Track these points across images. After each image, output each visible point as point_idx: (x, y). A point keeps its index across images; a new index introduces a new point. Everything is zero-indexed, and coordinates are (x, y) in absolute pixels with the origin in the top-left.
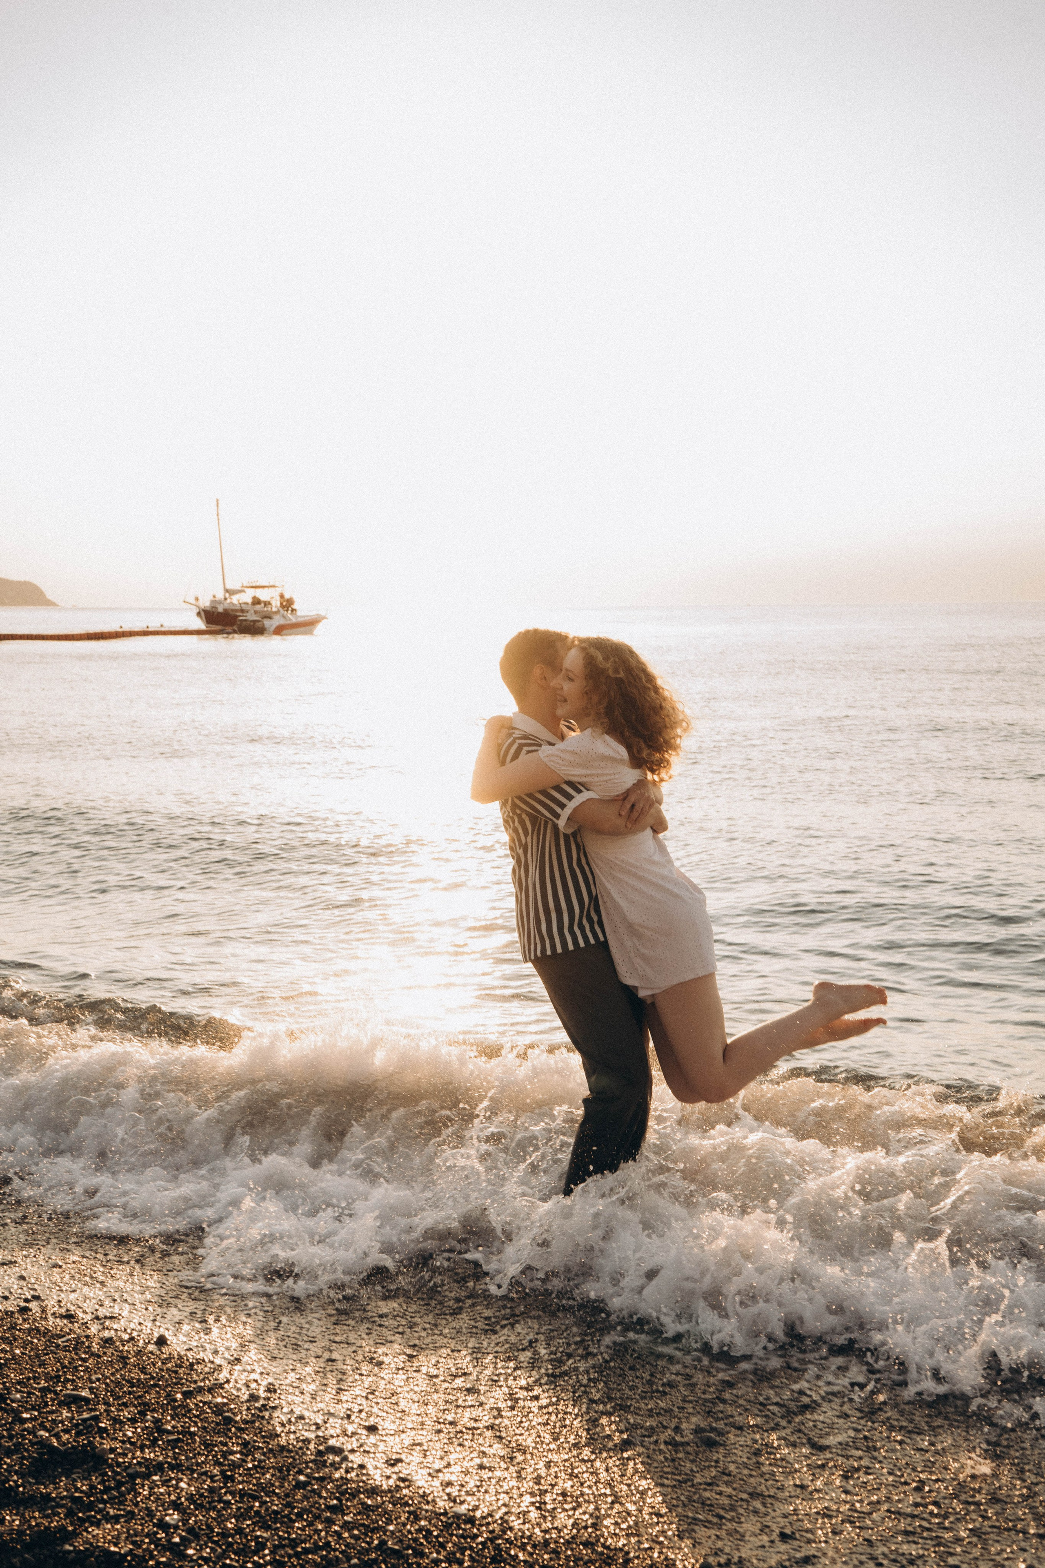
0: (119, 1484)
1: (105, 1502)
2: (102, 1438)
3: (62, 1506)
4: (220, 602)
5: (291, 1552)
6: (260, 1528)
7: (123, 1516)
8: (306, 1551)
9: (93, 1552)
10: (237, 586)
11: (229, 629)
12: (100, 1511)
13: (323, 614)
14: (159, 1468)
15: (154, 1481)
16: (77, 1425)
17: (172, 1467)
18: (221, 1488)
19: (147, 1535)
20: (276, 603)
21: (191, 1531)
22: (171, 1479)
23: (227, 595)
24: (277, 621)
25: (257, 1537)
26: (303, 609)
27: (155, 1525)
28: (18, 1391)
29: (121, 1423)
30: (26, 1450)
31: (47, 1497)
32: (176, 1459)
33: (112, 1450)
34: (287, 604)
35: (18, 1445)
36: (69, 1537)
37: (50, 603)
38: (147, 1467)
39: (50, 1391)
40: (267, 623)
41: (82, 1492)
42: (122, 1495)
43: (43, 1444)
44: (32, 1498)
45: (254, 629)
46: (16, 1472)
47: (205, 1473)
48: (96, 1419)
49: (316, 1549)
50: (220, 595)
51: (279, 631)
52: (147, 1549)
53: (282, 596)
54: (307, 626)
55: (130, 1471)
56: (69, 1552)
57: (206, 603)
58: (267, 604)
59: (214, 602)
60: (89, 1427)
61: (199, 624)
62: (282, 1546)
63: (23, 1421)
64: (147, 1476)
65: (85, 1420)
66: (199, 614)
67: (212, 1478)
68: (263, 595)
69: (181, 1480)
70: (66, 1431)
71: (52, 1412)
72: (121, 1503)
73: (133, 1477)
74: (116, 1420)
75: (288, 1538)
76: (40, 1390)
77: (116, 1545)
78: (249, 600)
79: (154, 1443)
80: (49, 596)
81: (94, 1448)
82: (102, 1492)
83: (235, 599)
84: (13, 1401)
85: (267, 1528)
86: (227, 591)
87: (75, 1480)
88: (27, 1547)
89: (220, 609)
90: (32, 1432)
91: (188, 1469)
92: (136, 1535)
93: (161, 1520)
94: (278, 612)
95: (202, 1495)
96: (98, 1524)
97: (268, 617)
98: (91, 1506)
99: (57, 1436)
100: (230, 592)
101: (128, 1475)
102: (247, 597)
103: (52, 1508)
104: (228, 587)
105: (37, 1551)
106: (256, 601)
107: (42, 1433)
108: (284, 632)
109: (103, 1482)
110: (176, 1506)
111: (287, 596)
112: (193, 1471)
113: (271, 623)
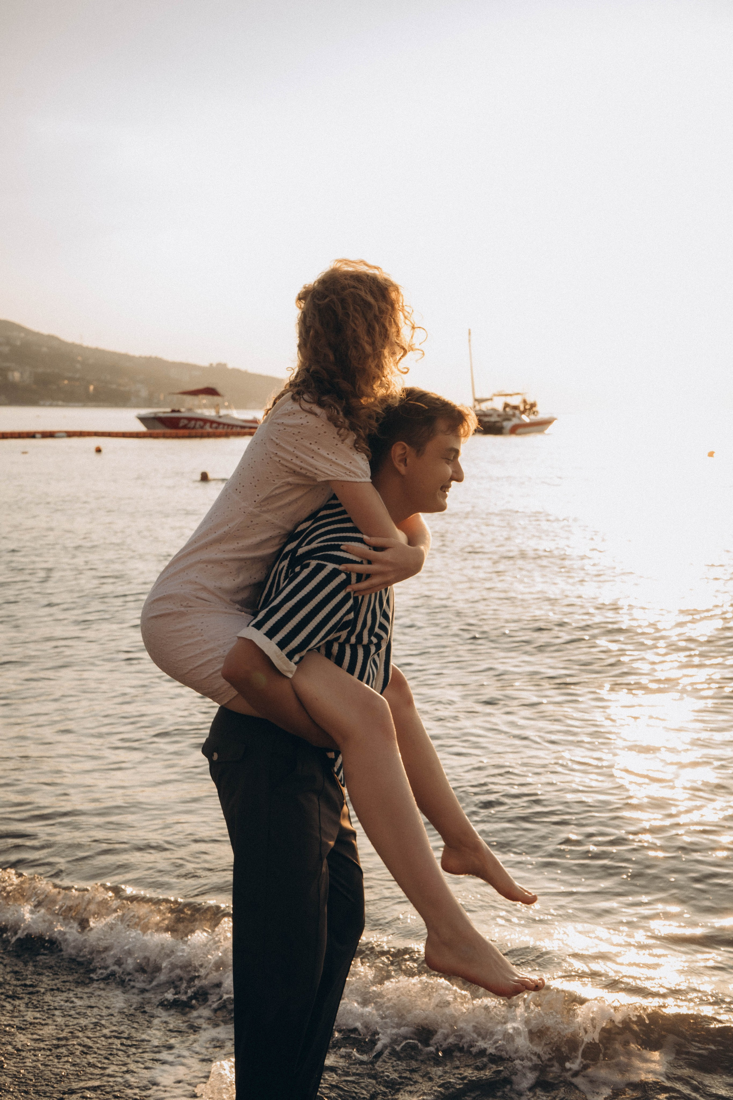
10: (490, 396)
13: (555, 416)
20: (521, 406)
23: (476, 403)
24: (515, 422)
26: (542, 413)
34: (530, 408)
40: (505, 423)
51: (514, 430)
53: (525, 402)
54: (541, 425)
58: (511, 408)
78: (500, 406)
86: (476, 400)
94: (519, 415)
97: (508, 419)
100: (480, 401)
104: (478, 396)
106: (507, 406)
108: (520, 430)
111: (530, 400)
113: (508, 425)
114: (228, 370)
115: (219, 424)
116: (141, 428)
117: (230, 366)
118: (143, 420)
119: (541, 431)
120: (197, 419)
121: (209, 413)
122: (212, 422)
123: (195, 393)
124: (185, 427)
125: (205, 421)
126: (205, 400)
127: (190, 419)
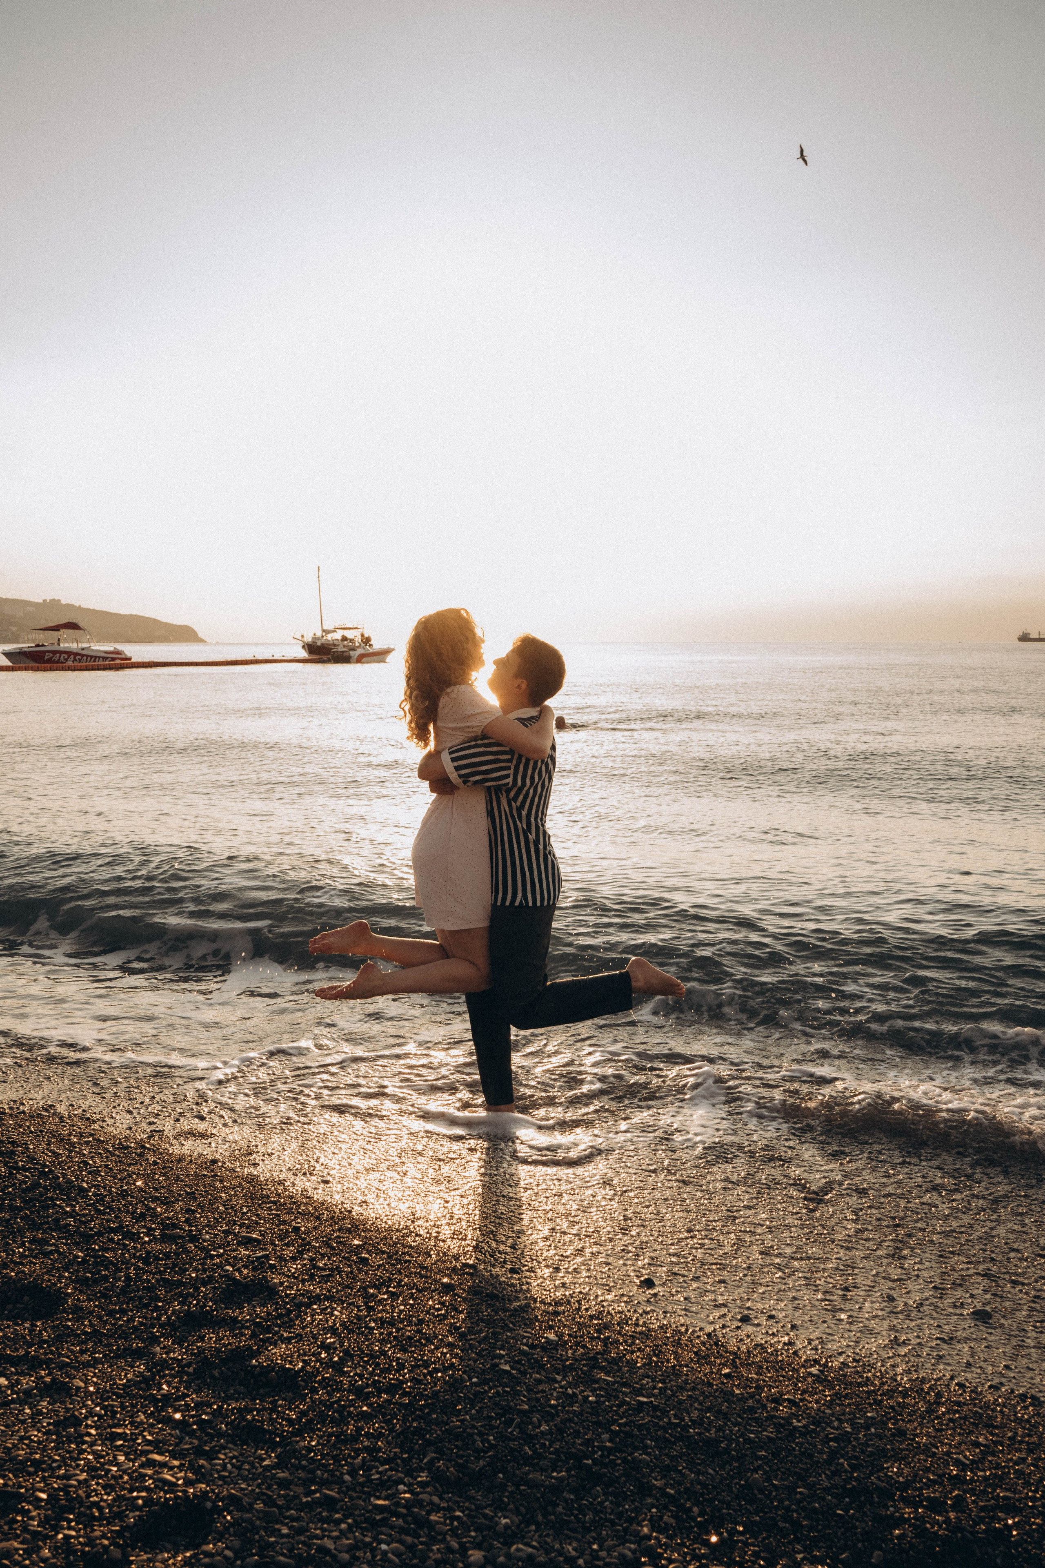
0: (289, 1312)
1: (279, 1326)
2: (273, 1273)
3: (247, 1328)
4: (319, 639)
5: (425, 1371)
6: (400, 1350)
7: (293, 1338)
8: (436, 1370)
9: (274, 1368)
10: (331, 628)
11: (325, 658)
12: (276, 1333)
13: (392, 647)
14: (317, 1299)
15: (314, 1310)
16: (253, 1262)
17: (327, 1298)
18: (366, 1317)
19: (314, 1355)
20: (358, 639)
21: (346, 1352)
22: (327, 1308)
23: (324, 634)
24: (360, 651)
25: (398, 1359)
26: (377, 644)
27: (318, 1347)
28: (207, 1233)
29: (285, 1260)
30: (217, 1282)
31: (234, 1320)
32: (329, 1291)
33: (281, 1284)
34: (367, 641)
35: (211, 1277)
36: (255, 1354)
37: (201, 641)
38: (309, 1298)
39: (231, 1233)
40: (352, 653)
41: (261, 1318)
42: (291, 1320)
43: (229, 1277)
44: (224, 1319)
45: (342, 658)
46: (211, 1300)
47: (353, 1304)
48: (267, 1257)
49: (445, 1370)
50: (319, 634)
51: (360, 660)
52: (314, 1367)
53: (362, 635)
54: (379, 656)
55: (297, 1301)
56: (255, 1367)
57: (308, 639)
58: (351, 640)
59: (315, 639)
60: (260, 1264)
61: (303, 654)
62: (418, 1367)
63: (212, 1257)
64: (309, 1305)
65: (258, 1258)
66: (303, 647)
67: (358, 1307)
68: (349, 634)
69: (335, 1309)
70: (245, 1267)
71: (235, 1250)
72: (291, 1327)
73: (299, 1306)
74: (281, 1258)
75: (421, 1360)
76: (223, 1232)
77: (291, 1363)
78: (340, 638)
79: (312, 1277)
80: (200, 635)
81: (267, 1281)
82: (276, 1318)
83: (329, 637)
84: (204, 1241)
85: (405, 1351)
86: (324, 631)
87: (255, 1307)
88: (224, 1362)
89: (319, 644)
90: (220, 1266)
91: (339, 1299)
92: (305, 1354)
93: (323, 1343)
94: (359, 647)
95: (352, 1322)
96: (275, 1345)
97: (353, 649)
98: (268, 1330)
99: (239, 1270)
100: (326, 632)
101: (295, 1304)
102: (338, 636)
103: (240, 1329)
104: (325, 628)
105: (231, 1364)
106: (344, 639)
107: (228, 1268)
108: (364, 660)
109: (276, 1310)
110: (333, 1331)
111: (366, 635)
112: (343, 1302)
113: (355, 654)
114: (62, 605)
115: (82, 655)
116: (7, 662)
117: (63, 602)
118: (7, 655)
119: (383, 661)
120: (61, 652)
121: (73, 646)
122: (76, 654)
123: (56, 628)
124: (50, 661)
125: (69, 653)
126: (65, 633)
127: (54, 652)
